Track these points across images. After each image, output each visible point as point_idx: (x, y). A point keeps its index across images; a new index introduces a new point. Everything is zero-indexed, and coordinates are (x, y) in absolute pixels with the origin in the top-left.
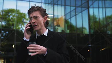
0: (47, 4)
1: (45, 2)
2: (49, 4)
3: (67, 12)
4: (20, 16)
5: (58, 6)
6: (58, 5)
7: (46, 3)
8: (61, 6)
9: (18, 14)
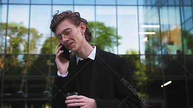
0: (149, 8)
1: (145, 4)
2: (152, 6)
3: (186, 18)
4: (104, 33)
5: (170, 7)
6: (168, 6)
7: (147, 6)
8: (173, 7)
9: (101, 29)
